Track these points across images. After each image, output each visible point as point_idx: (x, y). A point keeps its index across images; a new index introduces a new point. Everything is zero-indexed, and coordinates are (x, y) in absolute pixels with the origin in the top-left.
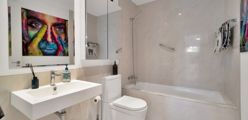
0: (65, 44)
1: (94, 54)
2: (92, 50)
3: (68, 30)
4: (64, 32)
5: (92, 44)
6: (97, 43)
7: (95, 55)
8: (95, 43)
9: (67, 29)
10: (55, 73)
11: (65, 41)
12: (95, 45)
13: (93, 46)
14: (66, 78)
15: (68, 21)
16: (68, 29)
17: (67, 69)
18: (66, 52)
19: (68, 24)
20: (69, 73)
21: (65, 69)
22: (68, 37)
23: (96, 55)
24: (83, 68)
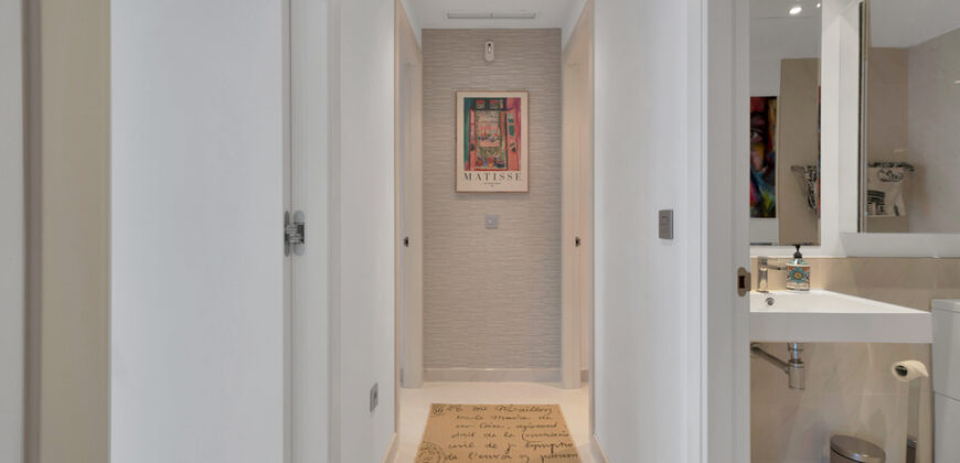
0: (764, 177)
1: (889, 209)
2: (882, 194)
3: (774, 132)
4: (760, 139)
5: (878, 169)
6: (909, 162)
7: (897, 213)
8: (899, 160)
9: (771, 127)
10: (769, 262)
11: (764, 170)
12: (896, 171)
13: (882, 176)
14: (799, 280)
15: (774, 98)
16: (774, 127)
17: (798, 256)
18: (767, 204)
19: (775, 110)
20: (805, 269)
21: (792, 256)
22: (774, 154)
23: (902, 213)
24: (850, 257)
